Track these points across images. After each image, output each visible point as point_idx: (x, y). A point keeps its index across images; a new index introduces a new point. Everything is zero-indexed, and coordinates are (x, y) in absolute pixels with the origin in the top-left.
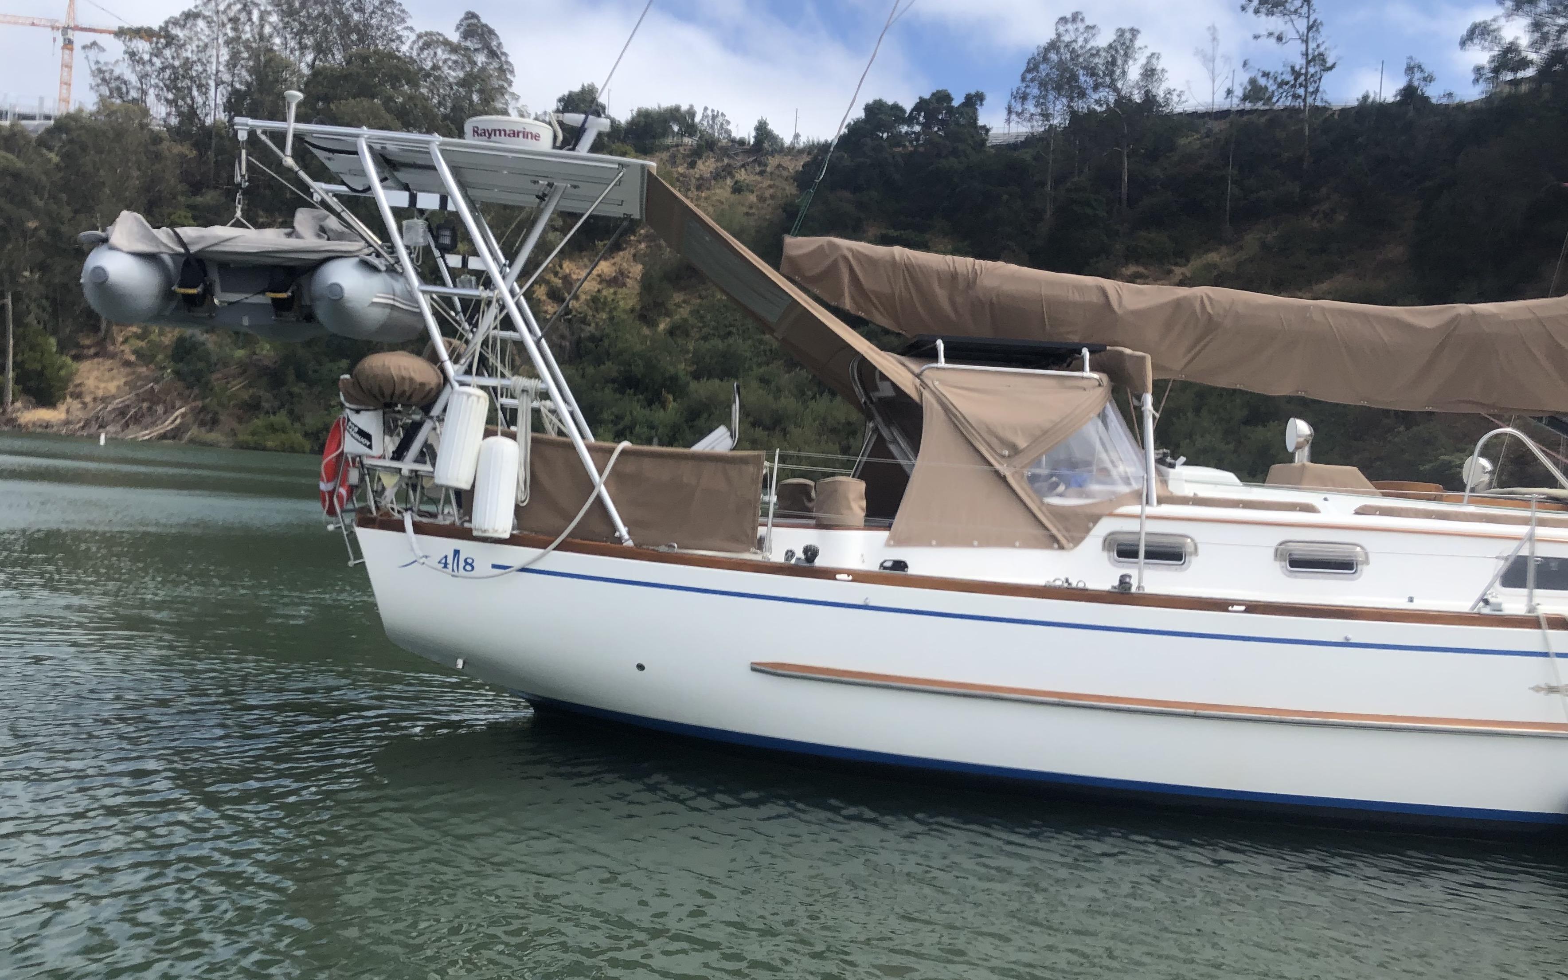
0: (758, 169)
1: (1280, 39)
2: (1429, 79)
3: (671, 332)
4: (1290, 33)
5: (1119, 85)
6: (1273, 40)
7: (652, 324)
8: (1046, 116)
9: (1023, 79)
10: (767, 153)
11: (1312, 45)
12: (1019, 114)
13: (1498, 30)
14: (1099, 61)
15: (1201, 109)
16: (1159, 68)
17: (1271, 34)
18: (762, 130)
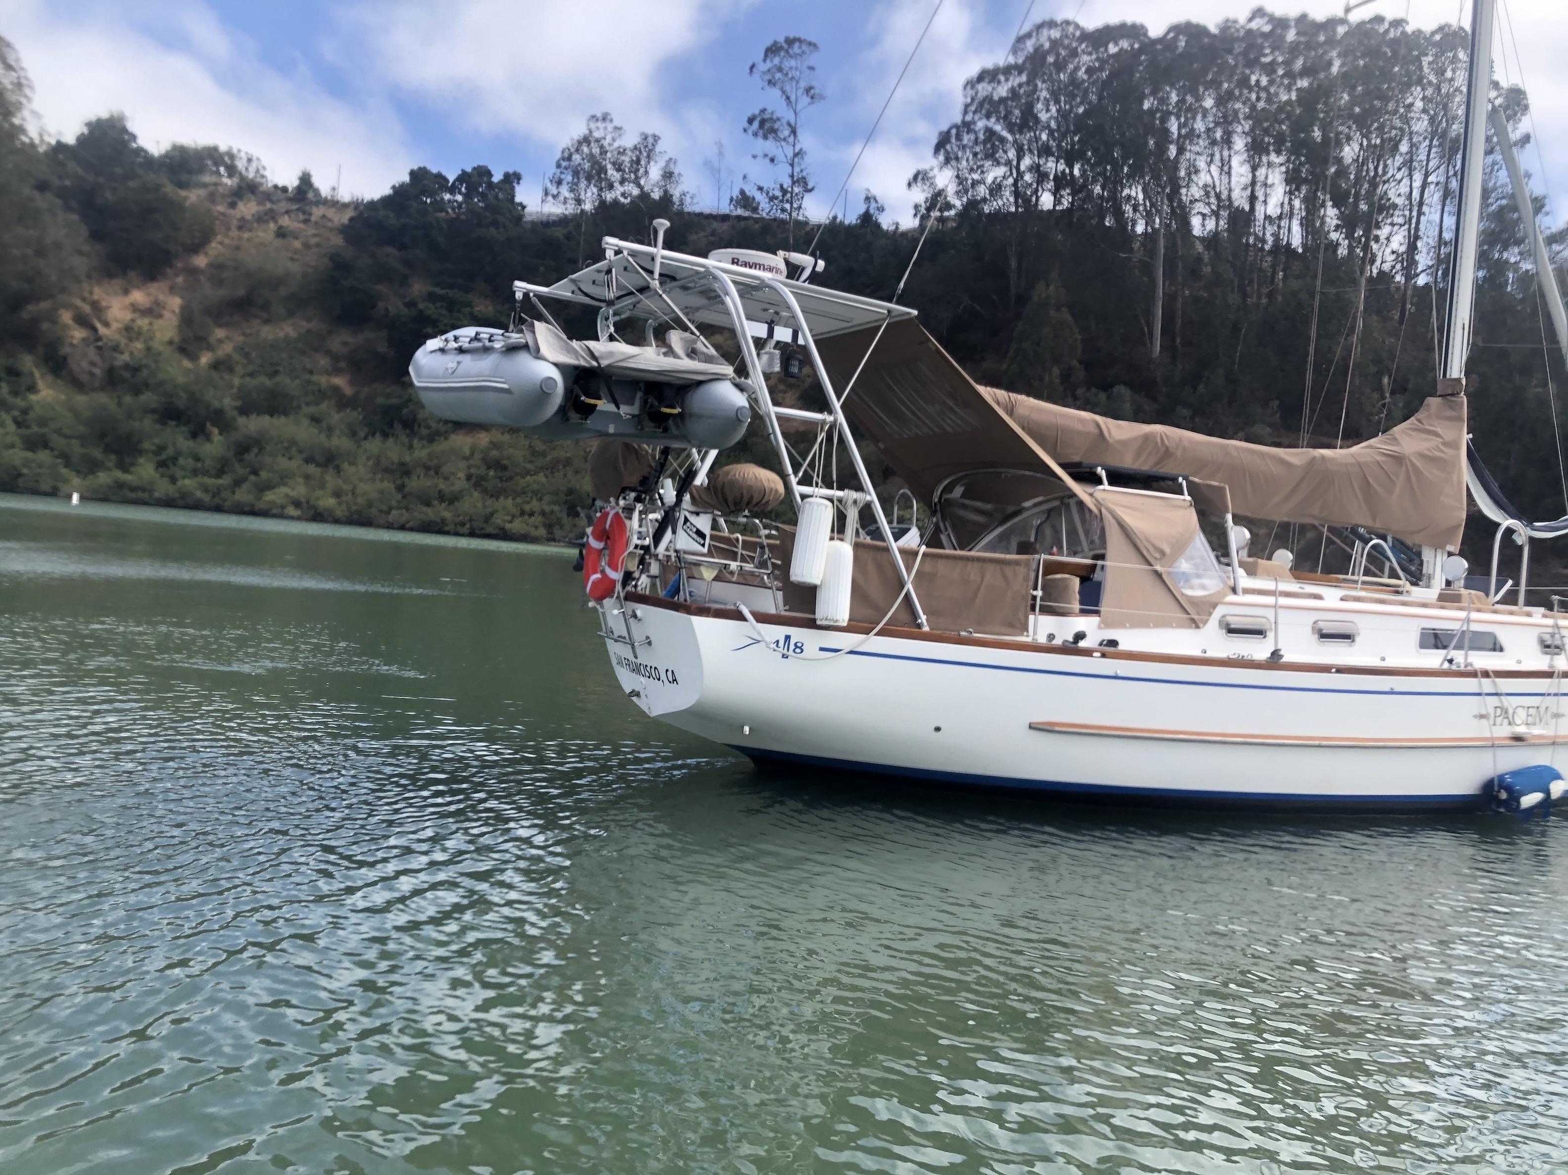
0: (302, 217)
1: (772, 160)
2: (881, 209)
3: (216, 366)
4: (780, 157)
5: (642, 182)
6: (767, 161)
7: (193, 357)
8: (579, 201)
9: (558, 166)
10: (311, 203)
11: (797, 169)
12: (555, 197)
13: (934, 177)
14: (626, 159)
15: (707, 211)
16: (676, 172)
17: (766, 155)
18: (306, 180)
